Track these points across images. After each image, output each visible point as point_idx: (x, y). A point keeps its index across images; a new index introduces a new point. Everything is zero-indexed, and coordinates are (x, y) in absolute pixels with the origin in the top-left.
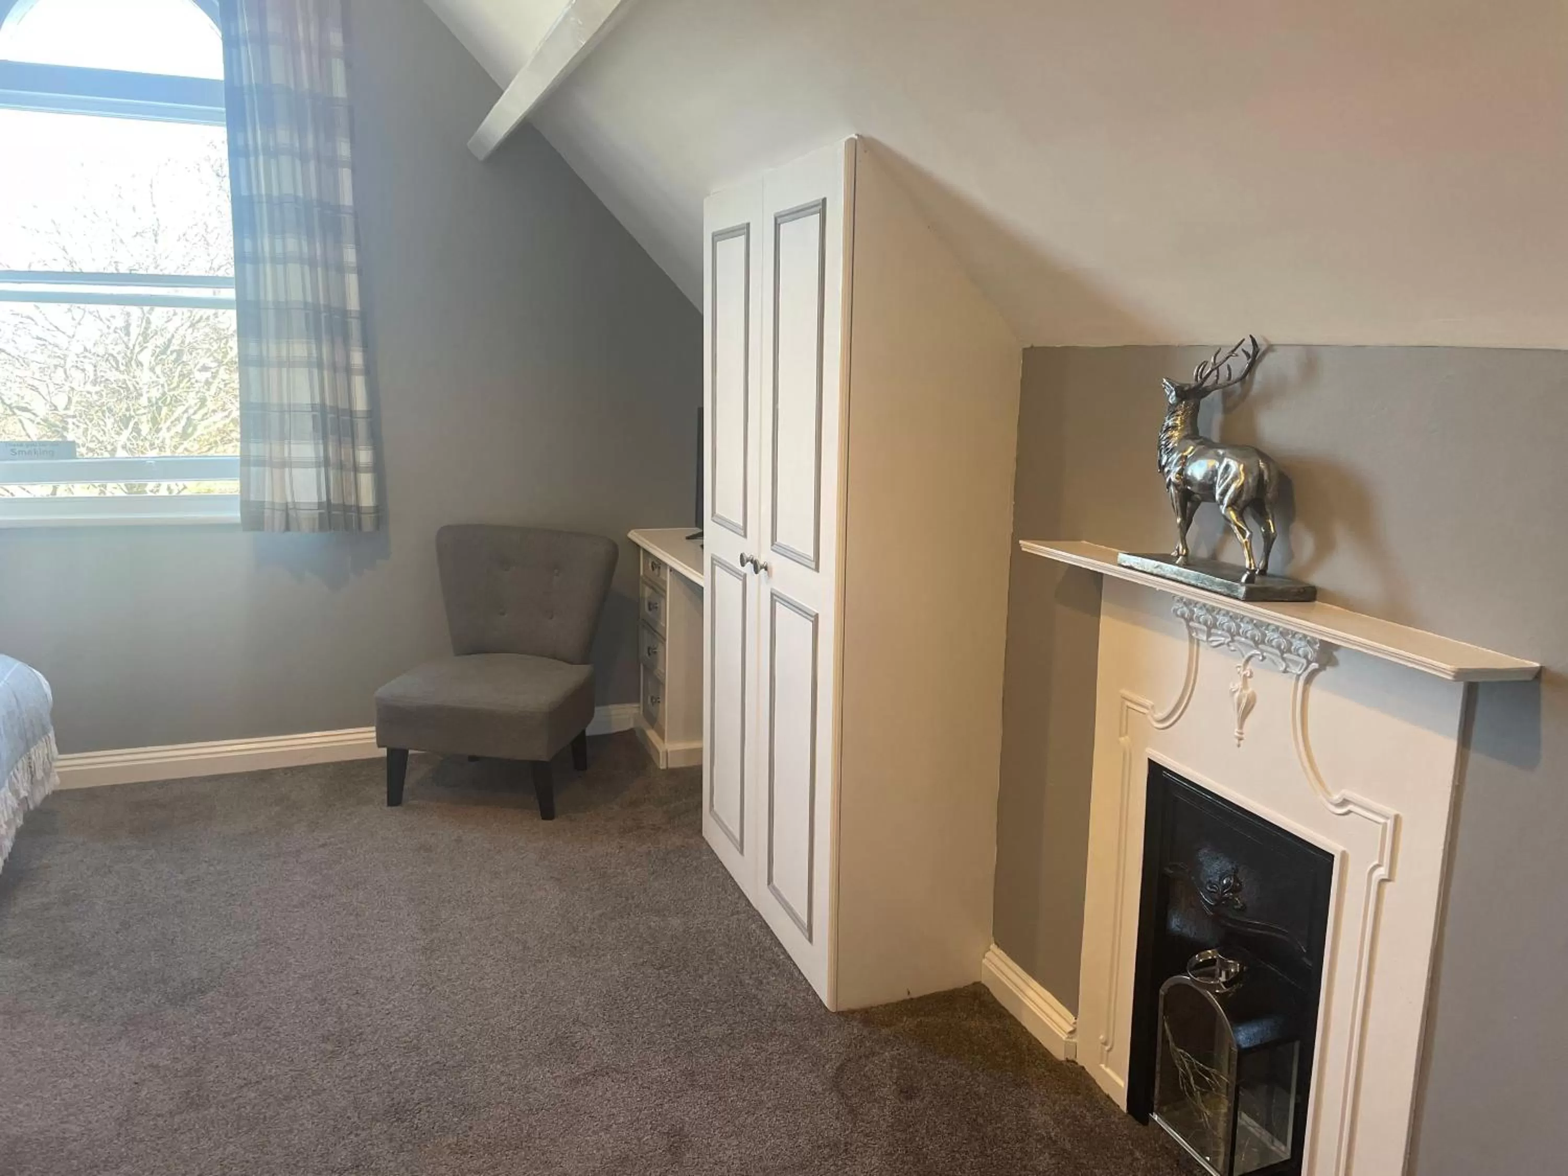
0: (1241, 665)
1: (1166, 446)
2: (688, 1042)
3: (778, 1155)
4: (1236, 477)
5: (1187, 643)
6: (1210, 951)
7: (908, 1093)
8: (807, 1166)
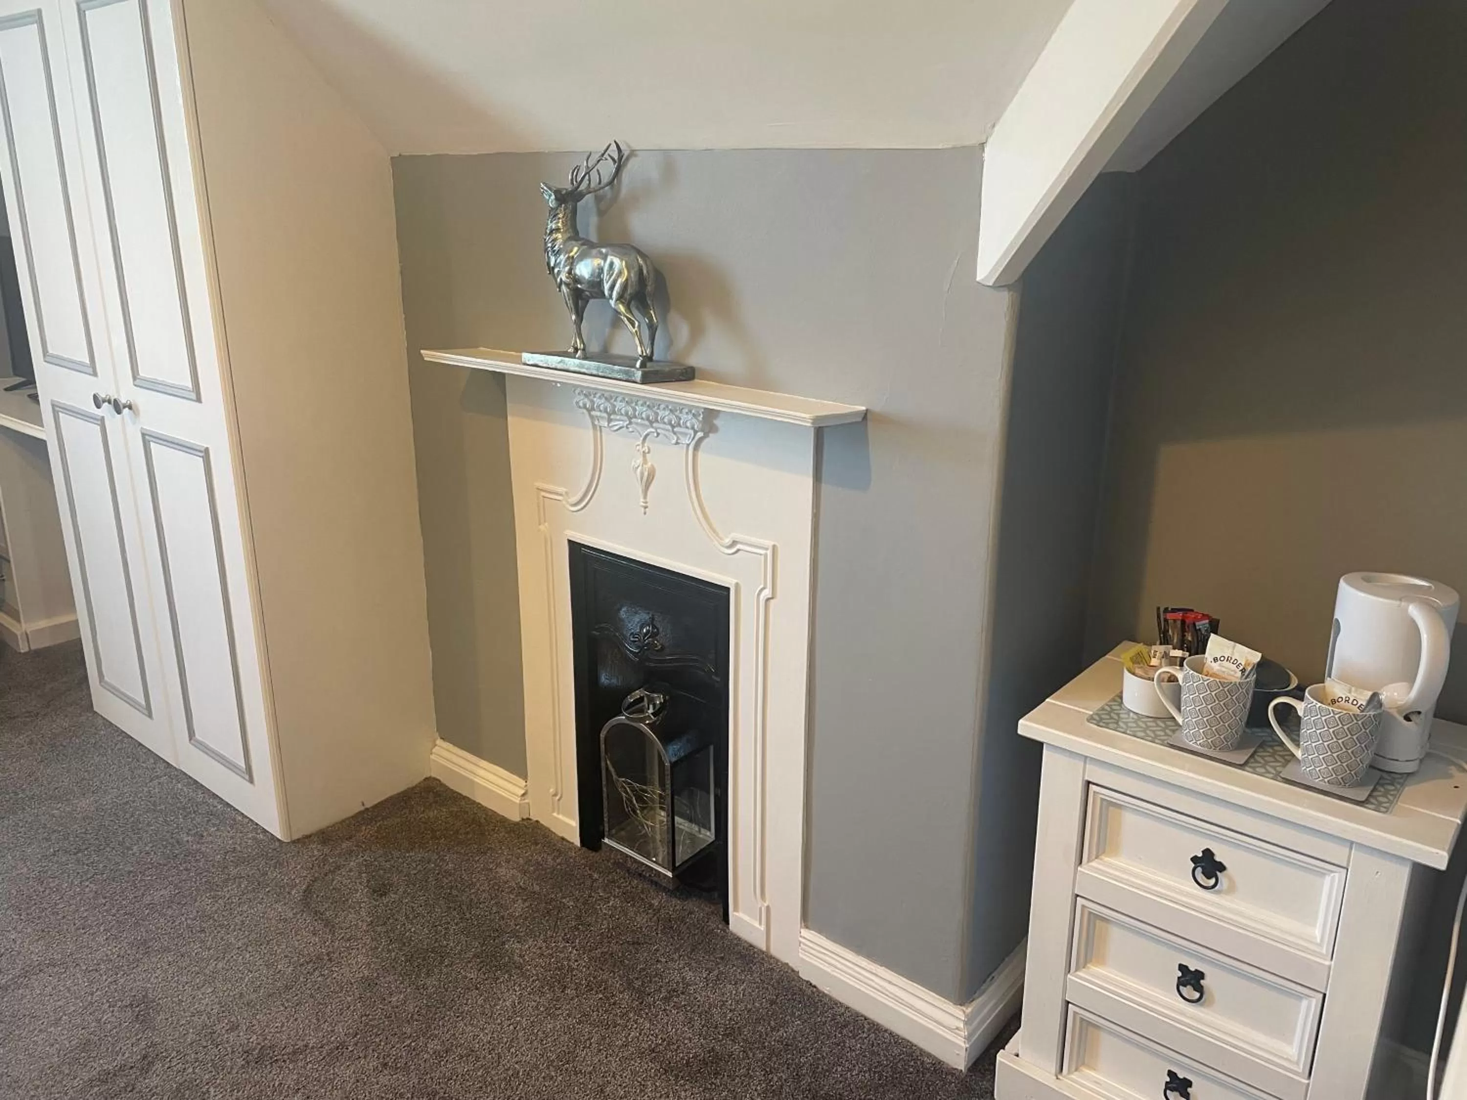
0: (640, 442)
1: (552, 248)
2: (131, 914)
3: (259, 987)
4: (620, 273)
5: (591, 432)
6: (637, 692)
7: (380, 891)
8: (293, 986)
